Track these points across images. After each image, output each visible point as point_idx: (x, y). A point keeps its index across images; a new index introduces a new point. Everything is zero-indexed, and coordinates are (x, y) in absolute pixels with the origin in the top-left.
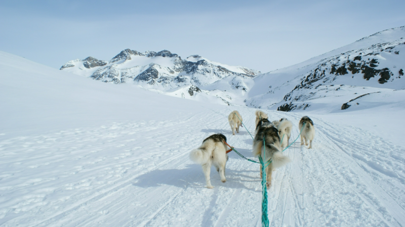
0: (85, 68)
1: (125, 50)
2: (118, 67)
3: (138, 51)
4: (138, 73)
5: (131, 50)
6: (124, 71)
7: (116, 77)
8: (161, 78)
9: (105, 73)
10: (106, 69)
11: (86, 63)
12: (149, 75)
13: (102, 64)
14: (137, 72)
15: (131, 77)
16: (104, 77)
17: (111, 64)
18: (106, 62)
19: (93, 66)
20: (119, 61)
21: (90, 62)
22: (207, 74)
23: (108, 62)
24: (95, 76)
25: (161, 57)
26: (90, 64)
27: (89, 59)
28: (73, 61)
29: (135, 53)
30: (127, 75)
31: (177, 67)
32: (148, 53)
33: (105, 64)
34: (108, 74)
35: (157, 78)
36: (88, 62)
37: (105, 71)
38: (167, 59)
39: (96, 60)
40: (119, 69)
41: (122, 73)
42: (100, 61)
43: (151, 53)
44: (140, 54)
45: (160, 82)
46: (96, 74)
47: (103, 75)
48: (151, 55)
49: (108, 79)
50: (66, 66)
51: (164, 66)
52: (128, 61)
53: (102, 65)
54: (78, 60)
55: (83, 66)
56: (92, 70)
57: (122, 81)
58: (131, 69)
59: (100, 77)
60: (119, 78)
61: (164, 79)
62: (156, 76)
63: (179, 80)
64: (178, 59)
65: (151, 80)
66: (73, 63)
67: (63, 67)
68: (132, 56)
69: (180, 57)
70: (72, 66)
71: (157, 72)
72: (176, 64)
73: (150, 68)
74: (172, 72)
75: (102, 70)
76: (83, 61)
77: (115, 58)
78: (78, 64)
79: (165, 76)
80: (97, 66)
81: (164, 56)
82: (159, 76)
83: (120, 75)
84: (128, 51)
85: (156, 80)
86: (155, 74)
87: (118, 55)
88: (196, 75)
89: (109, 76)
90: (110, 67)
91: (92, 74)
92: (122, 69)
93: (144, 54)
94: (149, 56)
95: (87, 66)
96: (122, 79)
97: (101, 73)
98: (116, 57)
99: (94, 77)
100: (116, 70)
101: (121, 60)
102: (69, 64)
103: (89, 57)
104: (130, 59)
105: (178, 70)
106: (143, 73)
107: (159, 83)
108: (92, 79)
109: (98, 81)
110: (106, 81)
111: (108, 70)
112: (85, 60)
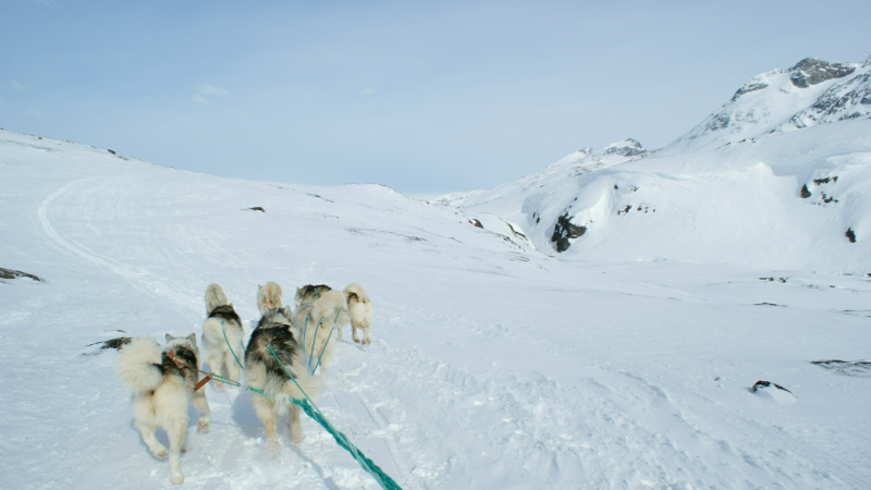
0: (795, 89)
9: (853, 94)
10: (856, 83)
11: (799, 74)
13: (841, 72)
16: (848, 103)
18: (851, 66)
19: (815, 79)
21: (807, 73)
23: (857, 66)
24: (823, 105)
26: (808, 76)
27: (805, 64)
28: (763, 75)
33: (851, 71)
34: (862, 94)
36: (803, 72)
37: (850, 88)
39: (824, 65)
42: (836, 65)
46: (825, 99)
47: (845, 100)
50: (747, 88)
53: (843, 75)
54: (775, 70)
55: (791, 83)
56: (815, 90)
59: (837, 105)
66: (764, 79)
67: (739, 92)
70: (763, 86)
75: (841, 87)
76: (790, 70)
78: (776, 80)
80: (829, 78)
91: (813, 101)
95: (799, 82)
97: (841, 94)
99: (819, 106)
102: (753, 82)
103: (805, 61)
108: (814, 113)
109: (832, 117)
110: (856, 115)
111: (861, 83)
112: (794, 68)
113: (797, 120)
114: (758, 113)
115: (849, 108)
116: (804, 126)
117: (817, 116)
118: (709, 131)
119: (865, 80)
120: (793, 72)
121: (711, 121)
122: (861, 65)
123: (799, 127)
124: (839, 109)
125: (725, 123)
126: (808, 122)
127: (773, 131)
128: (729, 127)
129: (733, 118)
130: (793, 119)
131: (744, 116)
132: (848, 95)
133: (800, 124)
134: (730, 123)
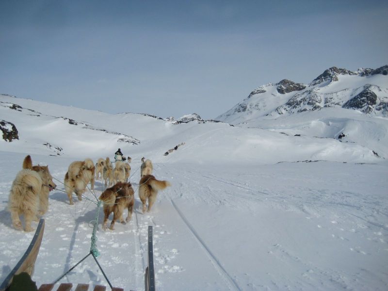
0: (278, 94)
1: (330, 69)
2: (321, 92)
3: (347, 69)
4: (348, 98)
5: (338, 68)
6: (329, 96)
7: (318, 104)
8: (380, 104)
9: (304, 100)
10: (306, 94)
11: (281, 87)
12: (363, 101)
13: (299, 88)
14: (346, 96)
15: (338, 104)
16: (302, 104)
17: (312, 87)
18: (304, 85)
19: (288, 90)
20: (322, 83)
21: (284, 87)
23: (307, 86)
24: (291, 104)
25: (381, 76)
26: (285, 88)
27: (284, 82)
28: (264, 86)
29: (344, 72)
30: (333, 101)
32: (362, 70)
33: (304, 88)
34: (308, 100)
35: (375, 103)
36: (282, 86)
37: (303, 96)
39: (292, 83)
40: (322, 94)
41: (326, 99)
42: (298, 84)
43: (366, 71)
44: (350, 73)
45: (379, 109)
46: (292, 101)
47: (301, 102)
48: (366, 73)
49: (308, 107)
50: (256, 92)
51: (385, 88)
52: (333, 83)
53: (300, 89)
54: (270, 84)
55: (277, 91)
56: (288, 95)
58: (339, 93)
59: (297, 104)
60: (322, 105)
61: (385, 106)
62: (373, 102)
65: (366, 107)
66: (265, 88)
67: (252, 93)
68: (340, 76)
70: (263, 91)
71: (376, 96)
73: (365, 91)
75: (299, 96)
76: (277, 84)
77: (316, 80)
78: (270, 88)
79: (386, 101)
80: (294, 90)
81: (384, 74)
82: (378, 101)
83: (323, 102)
84: (334, 69)
85: (374, 107)
86: (372, 99)
87: (321, 76)
89: (309, 103)
90: (310, 92)
91: (286, 101)
92: (326, 94)
93: (356, 72)
94: (362, 75)
95: (281, 91)
97: (299, 99)
98: (318, 78)
99: (289, 104)
100: (317, 94)
101: (324, 82)
102: (259, 89)
103: (284, 80)
104: (337, 80)
106: (355, 98)
107: (377, 112)
108: (287, 107)
109: (295, 110)
110: (305, 110)
111: (307, 95)
112: (279, 84)
113: (279, 110)
114: (261, 105)
115: (302, 106)
116: (282, 113)
117: (288, 109)
118: (236, 112)
119: (309, 93)
120: (278, 85)
121: (237, 107)
122: (308, 85)
123: (280, 114)
124: (298, 106)
125: (244, 109)
126: (284, 111)
127: (267, 115)
128: (247, 112)
129: (248, 107)
130: (277, 110)
131: (254, 106)
132: (302, 99)
133: (280, 112)
134: (247, 109)
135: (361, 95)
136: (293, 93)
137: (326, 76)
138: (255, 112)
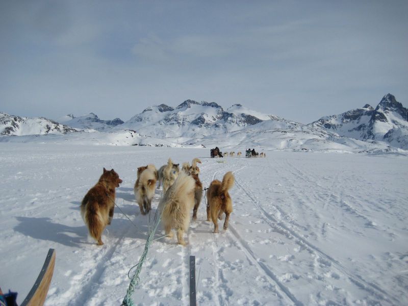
1: (187, 100)
2: (181, 114)
3: (196, 101)
4: (194, 119)
5: (191, 100)
6: (185, 117)
7: (179, 121)
12: (199, 121)
14: (192, 118)
15: (189, 122)
17: (177, 110)
20: (182, 108)
22: (232, 123)
25: (211, 107)
29: (194, 102)
30: (187, 120)
31: (218, 116)
32: (203, 103)
38: (214, 109)
41: (184, 119)
44: (197, 103)
45: (205, 126)
48: (205, 104)
49: (175, 122)
51: (210, 116)
52: (188, 109)
57: (183, 124)
58: (189, 116)
60: (181, 122)
61: (208, 125)
62: (203, 123)
63: (216, 126)
64: (221, 110)
65: (200, 125)
68: (192, 105)
69: (222, 109)
71: (205, 120)
72: (218, 113)
74: (214, 120)
79: (209, 122)
81: (213, 106)
82: (205, 122)
83: (182, 120)
84: (189, 101)
85: (203, 125)
86: (203, 121)
88: (226, 124)
89: (175, 120)
90: (176, 113)
93: (200, 103)
94: (203, 105)
96: (183, 123)
98: (181, 105)
100: (180, 116)
101: (184, 108)
104: (190, 107)
105: (218, 118)
106: (196, 120)
107: (204, 128)
135: (200, 118)
136: (167, 112)
137: (185, 104)
138: (147, 122)
